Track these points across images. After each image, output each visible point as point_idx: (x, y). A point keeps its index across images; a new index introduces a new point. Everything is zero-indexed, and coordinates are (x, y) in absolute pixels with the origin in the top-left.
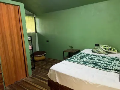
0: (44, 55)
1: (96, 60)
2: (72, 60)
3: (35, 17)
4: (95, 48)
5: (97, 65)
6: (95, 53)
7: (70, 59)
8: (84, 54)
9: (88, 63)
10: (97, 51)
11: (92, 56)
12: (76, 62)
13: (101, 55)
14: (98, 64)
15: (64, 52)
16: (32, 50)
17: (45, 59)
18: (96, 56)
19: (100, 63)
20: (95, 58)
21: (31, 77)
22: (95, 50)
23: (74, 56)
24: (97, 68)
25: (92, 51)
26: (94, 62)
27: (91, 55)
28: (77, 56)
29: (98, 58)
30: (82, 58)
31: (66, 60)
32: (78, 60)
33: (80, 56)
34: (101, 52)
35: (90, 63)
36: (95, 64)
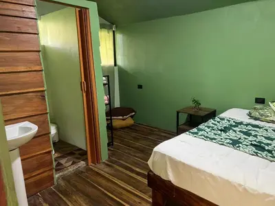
0: (132, 117)
1: (259, 139)
2: (201, 133)
3: (114, 32)
4: (255, 109)
5: (263, 149)
6: (256, 119)
7: (195, 130)
8: (229, 121)
9: (241, 143)
10: (262, 115)
11: (250, 128)
12: (212, 139)
13: (271, 125)
14: (267, 148)
15: (178, 113)
16: (108, 106)
17: (133, 125)
18: (260, 128)
19: (270, 145)
20: (256, 133)
21: (107, 162)
22: (256, 114)
23: (206, 124)
24: (263, 157)
25: (249, 115)
26: (255, 141)
27: (247, 125)
28: (212, 125)
29: (265, 134)
30: (225, 130)
31: (187, 133)
32: (216, 134)
33: (220, 126)
34: (271, 119)
35: (245, 143)
36: (259, 147)
